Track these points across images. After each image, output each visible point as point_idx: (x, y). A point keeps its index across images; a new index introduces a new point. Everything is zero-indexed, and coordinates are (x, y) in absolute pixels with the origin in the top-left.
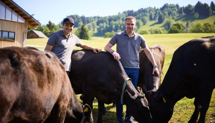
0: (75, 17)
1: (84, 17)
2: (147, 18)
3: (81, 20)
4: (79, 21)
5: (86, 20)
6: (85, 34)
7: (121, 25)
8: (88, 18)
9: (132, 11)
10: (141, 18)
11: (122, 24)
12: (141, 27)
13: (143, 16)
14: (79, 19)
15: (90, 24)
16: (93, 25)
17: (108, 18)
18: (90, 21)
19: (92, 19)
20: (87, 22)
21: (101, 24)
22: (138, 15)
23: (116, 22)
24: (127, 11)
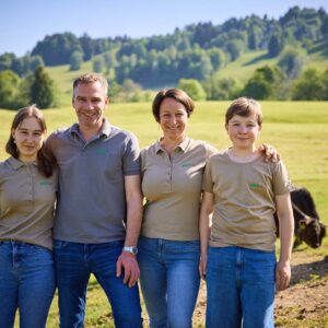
0: (66, 39)
1: (89, 39)
2: (240, 45)
3: (79, 46)
4: (74, 50)
5: (92, 47)
6: (43, 88)
7: (173, 61)
8: (98, 40)
9: (207, 26)
10: (226, 43)
11: (177, 59)
12: (223, 65)
13: (231, 37)
14: (75, 43)
15: (100, 57)
16: (107, 60)
17: (146, 41)
18: (101, 49)
19: (107, 44)
20: (93, 52)
21: (125, 58)
22: (219, 37)
23: (161, 53)
24: (196, 24)
